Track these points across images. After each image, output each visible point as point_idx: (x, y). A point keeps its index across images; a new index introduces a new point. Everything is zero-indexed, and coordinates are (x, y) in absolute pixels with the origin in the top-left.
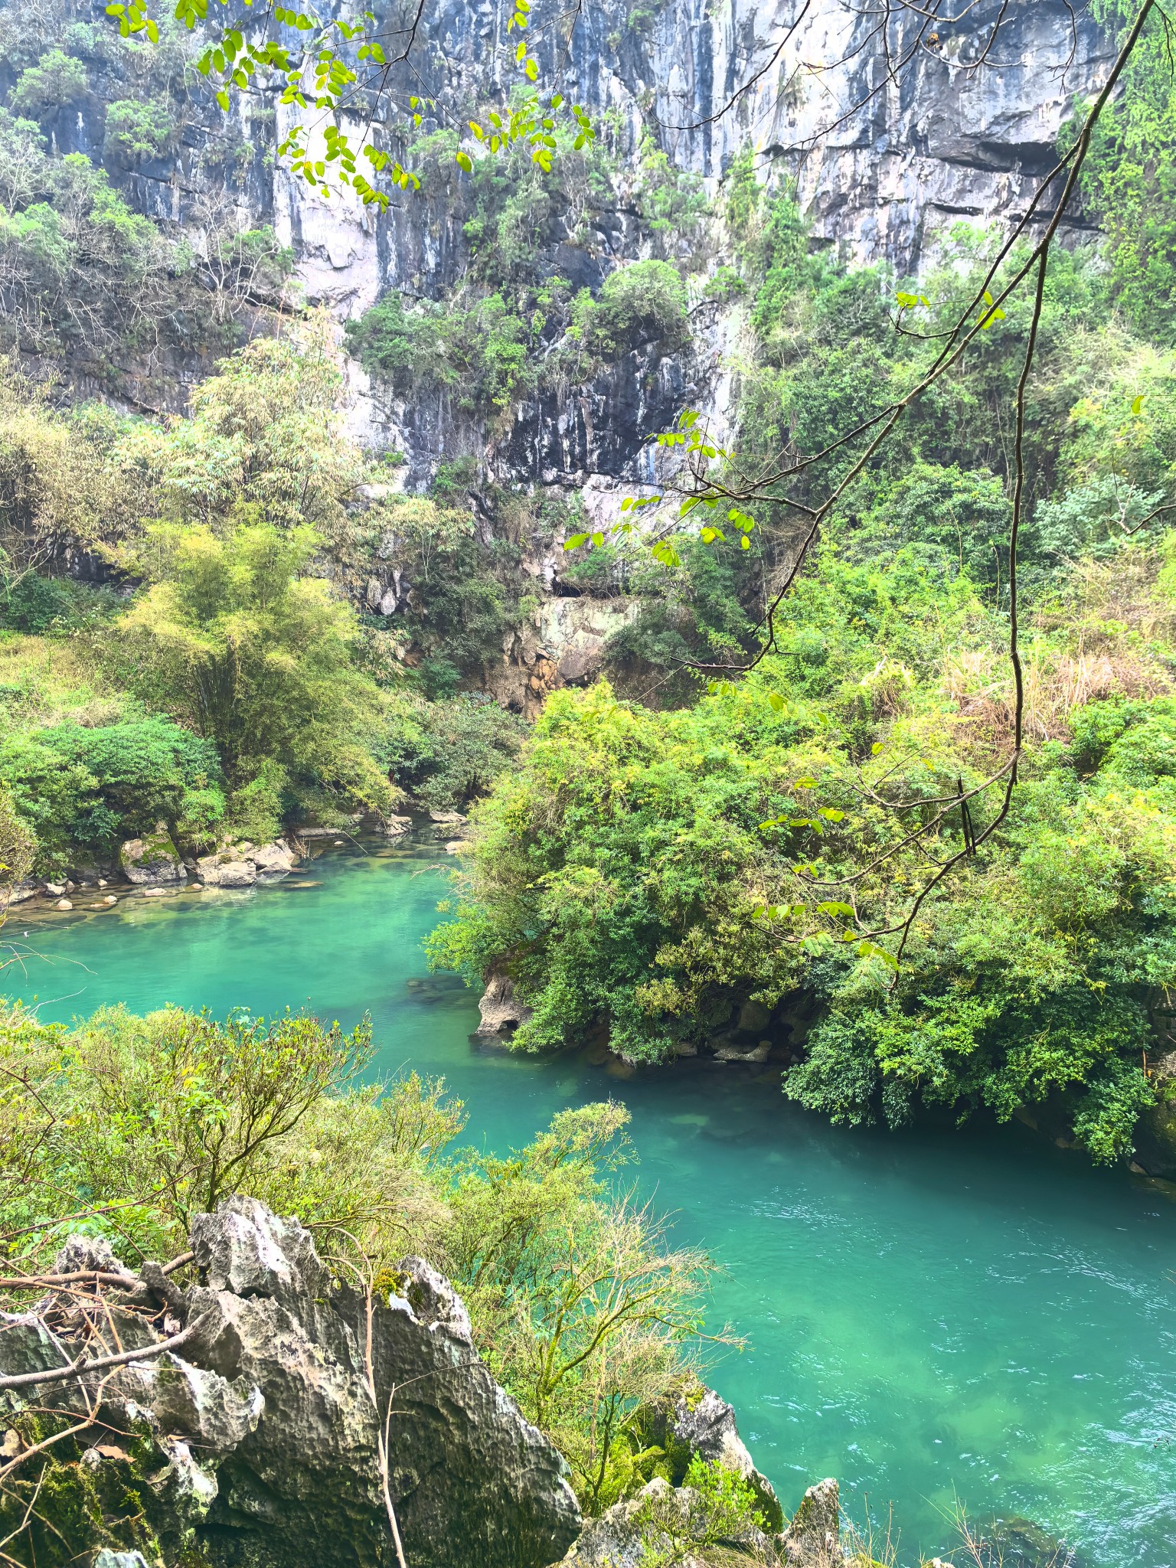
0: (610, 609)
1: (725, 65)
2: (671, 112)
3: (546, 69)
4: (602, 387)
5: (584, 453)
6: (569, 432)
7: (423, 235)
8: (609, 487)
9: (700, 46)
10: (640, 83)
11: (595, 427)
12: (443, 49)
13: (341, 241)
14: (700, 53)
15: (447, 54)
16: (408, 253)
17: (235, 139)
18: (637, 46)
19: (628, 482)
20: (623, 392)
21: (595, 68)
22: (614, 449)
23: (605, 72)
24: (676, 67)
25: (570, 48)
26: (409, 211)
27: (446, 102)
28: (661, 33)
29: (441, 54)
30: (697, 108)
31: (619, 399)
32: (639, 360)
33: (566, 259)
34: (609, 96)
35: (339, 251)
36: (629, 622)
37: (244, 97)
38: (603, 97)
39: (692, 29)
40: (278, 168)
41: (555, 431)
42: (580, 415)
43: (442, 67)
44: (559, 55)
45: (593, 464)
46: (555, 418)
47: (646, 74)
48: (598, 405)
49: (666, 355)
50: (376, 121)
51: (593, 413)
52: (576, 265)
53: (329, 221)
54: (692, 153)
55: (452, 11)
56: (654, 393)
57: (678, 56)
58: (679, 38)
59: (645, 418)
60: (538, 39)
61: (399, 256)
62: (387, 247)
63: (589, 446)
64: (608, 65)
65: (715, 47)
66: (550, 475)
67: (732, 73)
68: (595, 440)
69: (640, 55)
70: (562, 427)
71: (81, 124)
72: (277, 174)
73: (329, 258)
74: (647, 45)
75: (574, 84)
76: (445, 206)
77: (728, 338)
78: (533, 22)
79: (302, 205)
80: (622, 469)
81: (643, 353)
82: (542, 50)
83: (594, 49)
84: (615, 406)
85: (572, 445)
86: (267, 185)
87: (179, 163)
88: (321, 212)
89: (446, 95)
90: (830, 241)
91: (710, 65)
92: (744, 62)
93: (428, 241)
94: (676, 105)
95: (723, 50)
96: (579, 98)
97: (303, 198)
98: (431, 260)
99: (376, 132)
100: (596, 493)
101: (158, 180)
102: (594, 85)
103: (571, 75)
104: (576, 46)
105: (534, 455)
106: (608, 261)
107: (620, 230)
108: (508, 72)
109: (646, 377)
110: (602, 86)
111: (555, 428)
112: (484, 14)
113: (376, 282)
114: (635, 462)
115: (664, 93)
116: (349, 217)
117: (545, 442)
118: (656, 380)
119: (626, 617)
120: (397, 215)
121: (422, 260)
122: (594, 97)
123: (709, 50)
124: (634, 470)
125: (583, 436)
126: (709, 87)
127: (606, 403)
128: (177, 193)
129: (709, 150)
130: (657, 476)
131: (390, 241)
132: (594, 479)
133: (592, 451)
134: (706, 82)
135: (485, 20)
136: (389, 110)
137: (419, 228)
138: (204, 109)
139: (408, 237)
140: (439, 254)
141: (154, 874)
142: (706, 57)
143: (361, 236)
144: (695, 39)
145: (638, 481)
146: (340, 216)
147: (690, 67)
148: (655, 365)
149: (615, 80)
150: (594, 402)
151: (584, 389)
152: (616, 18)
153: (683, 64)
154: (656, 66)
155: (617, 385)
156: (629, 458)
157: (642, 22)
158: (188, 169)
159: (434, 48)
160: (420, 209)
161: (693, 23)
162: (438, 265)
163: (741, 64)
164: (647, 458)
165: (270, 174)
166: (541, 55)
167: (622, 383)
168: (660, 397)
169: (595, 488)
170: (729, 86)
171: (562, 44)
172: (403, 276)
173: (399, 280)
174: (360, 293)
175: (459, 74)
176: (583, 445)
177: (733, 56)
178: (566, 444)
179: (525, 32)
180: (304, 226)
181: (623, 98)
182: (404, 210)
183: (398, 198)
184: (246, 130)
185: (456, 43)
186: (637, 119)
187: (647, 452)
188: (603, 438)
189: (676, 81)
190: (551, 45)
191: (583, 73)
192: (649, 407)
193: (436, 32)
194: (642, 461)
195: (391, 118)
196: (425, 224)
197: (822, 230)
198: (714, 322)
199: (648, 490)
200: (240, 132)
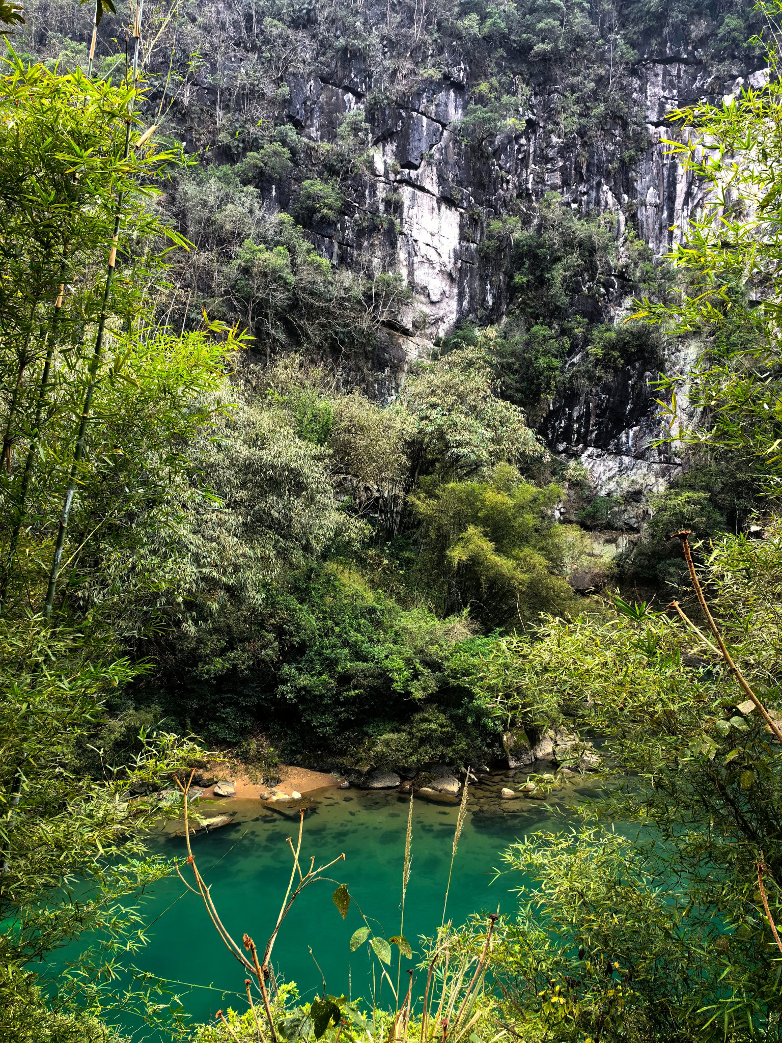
0: (603, 541)
1: (685, 189)
2: (647, 215)
3: (566, 183)
4: (606, 389)
5: (588, 432)
6: (579, 418)
7: (486, 284)
8: (598, 456)
9: (669, 176)
10: (625, 197)
11: (597, 416)
12: (499, 165)
13: (436, 285)
14: (669, 181)
15: (501, 168)
16: (476, 295)
17: (375, 212)
18: (627, 173)
19: (612, 453)
20: (619, 393)
21: (599, 184)
22: (607, 431)
23: (605, 188)
24: (652, 188)
25: (584, 171)
26: (479, 267)
27: (500, 199)
28: (643, 166)
29: (497, 167)
30: (665, 215)
31: (617, 398)
32: (632, 372)
33: (583, 305)
34: (607, 203)
35: (436, 291)
36: (620, 550)
37: (381, 185)
38: (603, 203)
39: (664, 165)
40: (402, 233)
41: (570, 419)
42: (588, 407)
43: (498, 177)
44: (575, 175)
45: (591, 440)
46: (571, 409)
47: (630, 190)
48: (603, 401)
49: (648, 370)
50: (462, 208)
51: (597, 407)
52: (590, 309)
53: (431, 271)
54: (660, 242)
55: (506, 141)
56: (639, 394)
57: (654, 182)
58: (655, 171)
59: (631, 410)
60: (561, 164)
61: (471, 297)
62: (464, 291)
63: (591, 428)
64: (607, 184)
65: (679, 178)
66: (561, 447)
67: (689, 194)
68: (595, 425)
69: (627, 179)
70: (575, 415)
71: (274, 193)
72: (400, 239)
73: (428, 296)
74: (634, 173)
75: (585, 193)
76: (501, 266)
77: (687, 361)
78: (558, 153)
79: (416, 259)
80: (610, 444)
81: (634, 368)
82: (563, 170)
83: (599, 173)
84: (614, 402)
85: (579, 428)
86: (393, 245)
87: (339, 225)
88: (426, 265)
89: (499, 194)
90: (759, 303)
91: (675, 189)
92: (696, 189)
93: (488, 287)
94: (651, 211)
95: (684, 181)
96: (588, 203)
97: (416, 255)
98: (490, 301)
99: (461, 214)
100: (590, 460)
101: (323, 236)
102: (598, 196)
103: (583, 188)
104: (588, 170)
105: (553, 433)
106: (607, 307)
107: (614, 288)
108: (538, 183)
109: (635, 383)
110: (602, 196)
111: (571, 415)
112: (522, 145)
113: (455, 313)
114: (619, 440)
115: (643, 204)
116: (443, 269)
117: (562, 425)
118: (641, 387)
119: (617, 546)
120: (471, 269)
121: (484, 300)
122: (598, 203)
123: (675, 179)
124: (618, 445)
125: (588, 421)
126: (673, 202)
127: (608, 400)
128: (336, 245)
129: (671, 241)
130: (633, 449)
131: (466, 285)
132: (590, 450)
133: (592, 431)
134: (671, 199)
135: (522, 149)
136: (470, 201)
137: (483, 279)
138: (356, 191)
139: (477, 284)
140: (494, 296)
141: (519, 760)
142: (673, 183)
143: (448, 282)
144: (666, 173)
145: (619, 453)
146: (438, 268)
147: (662, 189)
148: (641, 377)
149: (610, 193)
150: (600, 399)
151: (594, 390)
152: (614, 154)
153: (657, 187)
154: (638, 186)
155: (616, 389)
156: (615, 437)
157: (632, 158)
158: (344, 229)
159: (493, 164)
160: (485, 266)
161: (665, 162)
162: (494, 303)
163: (695, 189)
164: (628, 437)
165: (395, 237)
166: (562, 174)
167: (620, 387)
168: (642, 398)
169: (589, 456)
170: (686, 203)
171: (578, 168)
172: (472, 310)
173: (469, 311)
174: (445, 320)
175: (508, 182)
176: (587, 428)
177: (690, 184)
178: (576, 426)
179: (552, 159)
180: (416, 273)
181: (614, 205)
182: (476, 266)
183: (472, 259)
184: (382, 207)
185: (507, 162)
186: (622, 218)
187: (628, 434)
188: (601, 423)
189: (651, 196)
190: (570, 168)
191: (591, 188)
192: (634, 404)
193: (496, 153)
194: (624, 439)
195: (470, 206)
196: (488, 276)
197: (754, 296)
198: (677, 350)
199: (626, 460)
200: (378, 208)
